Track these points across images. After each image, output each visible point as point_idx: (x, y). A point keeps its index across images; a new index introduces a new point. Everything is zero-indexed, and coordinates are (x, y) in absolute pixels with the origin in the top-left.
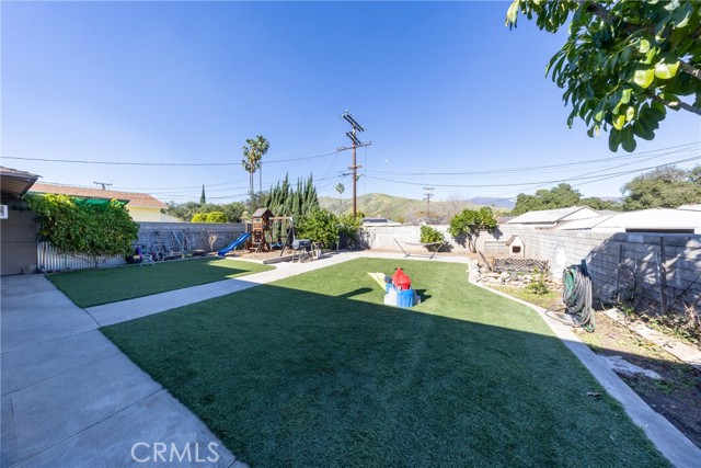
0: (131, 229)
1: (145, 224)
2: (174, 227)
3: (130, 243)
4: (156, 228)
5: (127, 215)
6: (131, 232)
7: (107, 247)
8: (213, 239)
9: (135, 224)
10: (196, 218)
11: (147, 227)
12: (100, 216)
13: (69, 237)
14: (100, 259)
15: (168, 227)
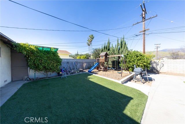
0: (59, 61)
1: (64, 59)
2: (73, 61)
3: (58, 67)
4: (68, 61)
5: (57, 55)
6: (59, 62)
7: (51, 69)
8: (85, 65)
9: (60, 59)
10: (78, 58)
11: (65, 61)
12: (48, 55)
13: (35, 65)
14: (49, 73)
15: (71, 61)
